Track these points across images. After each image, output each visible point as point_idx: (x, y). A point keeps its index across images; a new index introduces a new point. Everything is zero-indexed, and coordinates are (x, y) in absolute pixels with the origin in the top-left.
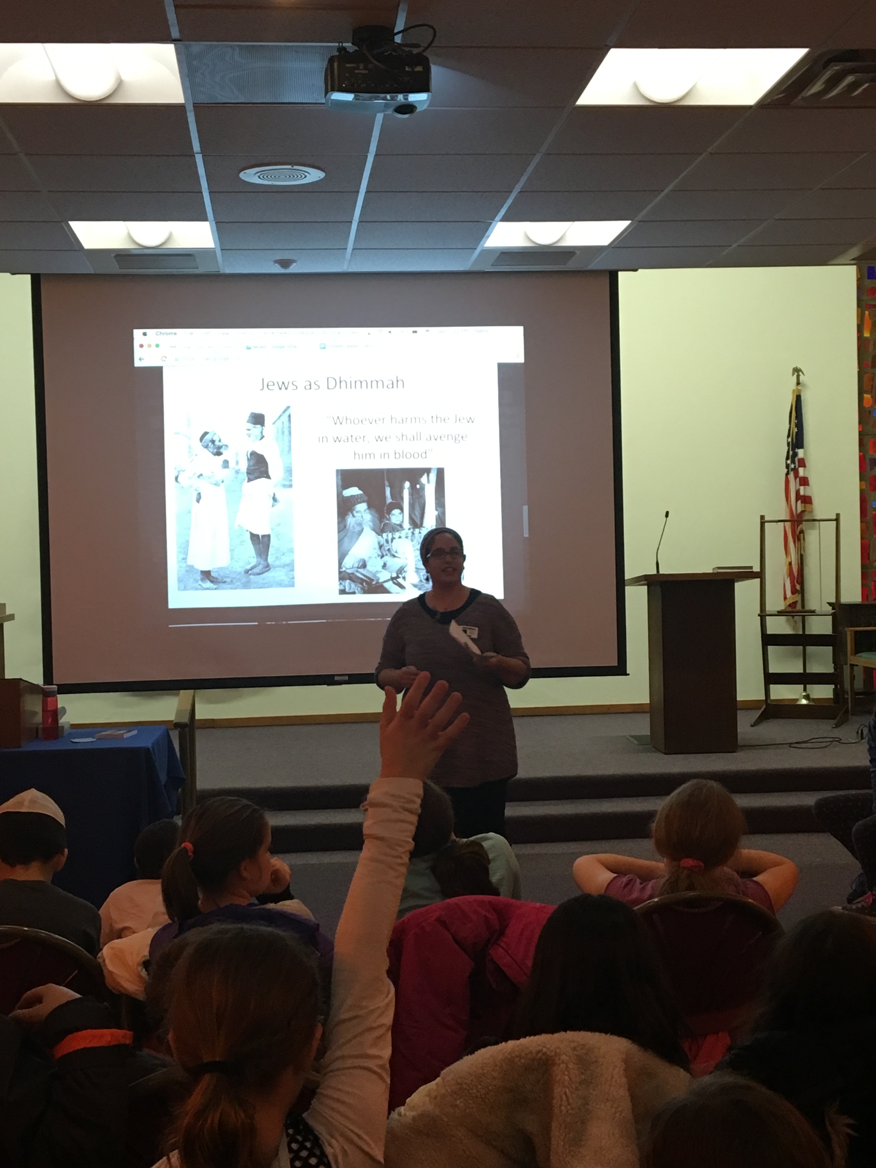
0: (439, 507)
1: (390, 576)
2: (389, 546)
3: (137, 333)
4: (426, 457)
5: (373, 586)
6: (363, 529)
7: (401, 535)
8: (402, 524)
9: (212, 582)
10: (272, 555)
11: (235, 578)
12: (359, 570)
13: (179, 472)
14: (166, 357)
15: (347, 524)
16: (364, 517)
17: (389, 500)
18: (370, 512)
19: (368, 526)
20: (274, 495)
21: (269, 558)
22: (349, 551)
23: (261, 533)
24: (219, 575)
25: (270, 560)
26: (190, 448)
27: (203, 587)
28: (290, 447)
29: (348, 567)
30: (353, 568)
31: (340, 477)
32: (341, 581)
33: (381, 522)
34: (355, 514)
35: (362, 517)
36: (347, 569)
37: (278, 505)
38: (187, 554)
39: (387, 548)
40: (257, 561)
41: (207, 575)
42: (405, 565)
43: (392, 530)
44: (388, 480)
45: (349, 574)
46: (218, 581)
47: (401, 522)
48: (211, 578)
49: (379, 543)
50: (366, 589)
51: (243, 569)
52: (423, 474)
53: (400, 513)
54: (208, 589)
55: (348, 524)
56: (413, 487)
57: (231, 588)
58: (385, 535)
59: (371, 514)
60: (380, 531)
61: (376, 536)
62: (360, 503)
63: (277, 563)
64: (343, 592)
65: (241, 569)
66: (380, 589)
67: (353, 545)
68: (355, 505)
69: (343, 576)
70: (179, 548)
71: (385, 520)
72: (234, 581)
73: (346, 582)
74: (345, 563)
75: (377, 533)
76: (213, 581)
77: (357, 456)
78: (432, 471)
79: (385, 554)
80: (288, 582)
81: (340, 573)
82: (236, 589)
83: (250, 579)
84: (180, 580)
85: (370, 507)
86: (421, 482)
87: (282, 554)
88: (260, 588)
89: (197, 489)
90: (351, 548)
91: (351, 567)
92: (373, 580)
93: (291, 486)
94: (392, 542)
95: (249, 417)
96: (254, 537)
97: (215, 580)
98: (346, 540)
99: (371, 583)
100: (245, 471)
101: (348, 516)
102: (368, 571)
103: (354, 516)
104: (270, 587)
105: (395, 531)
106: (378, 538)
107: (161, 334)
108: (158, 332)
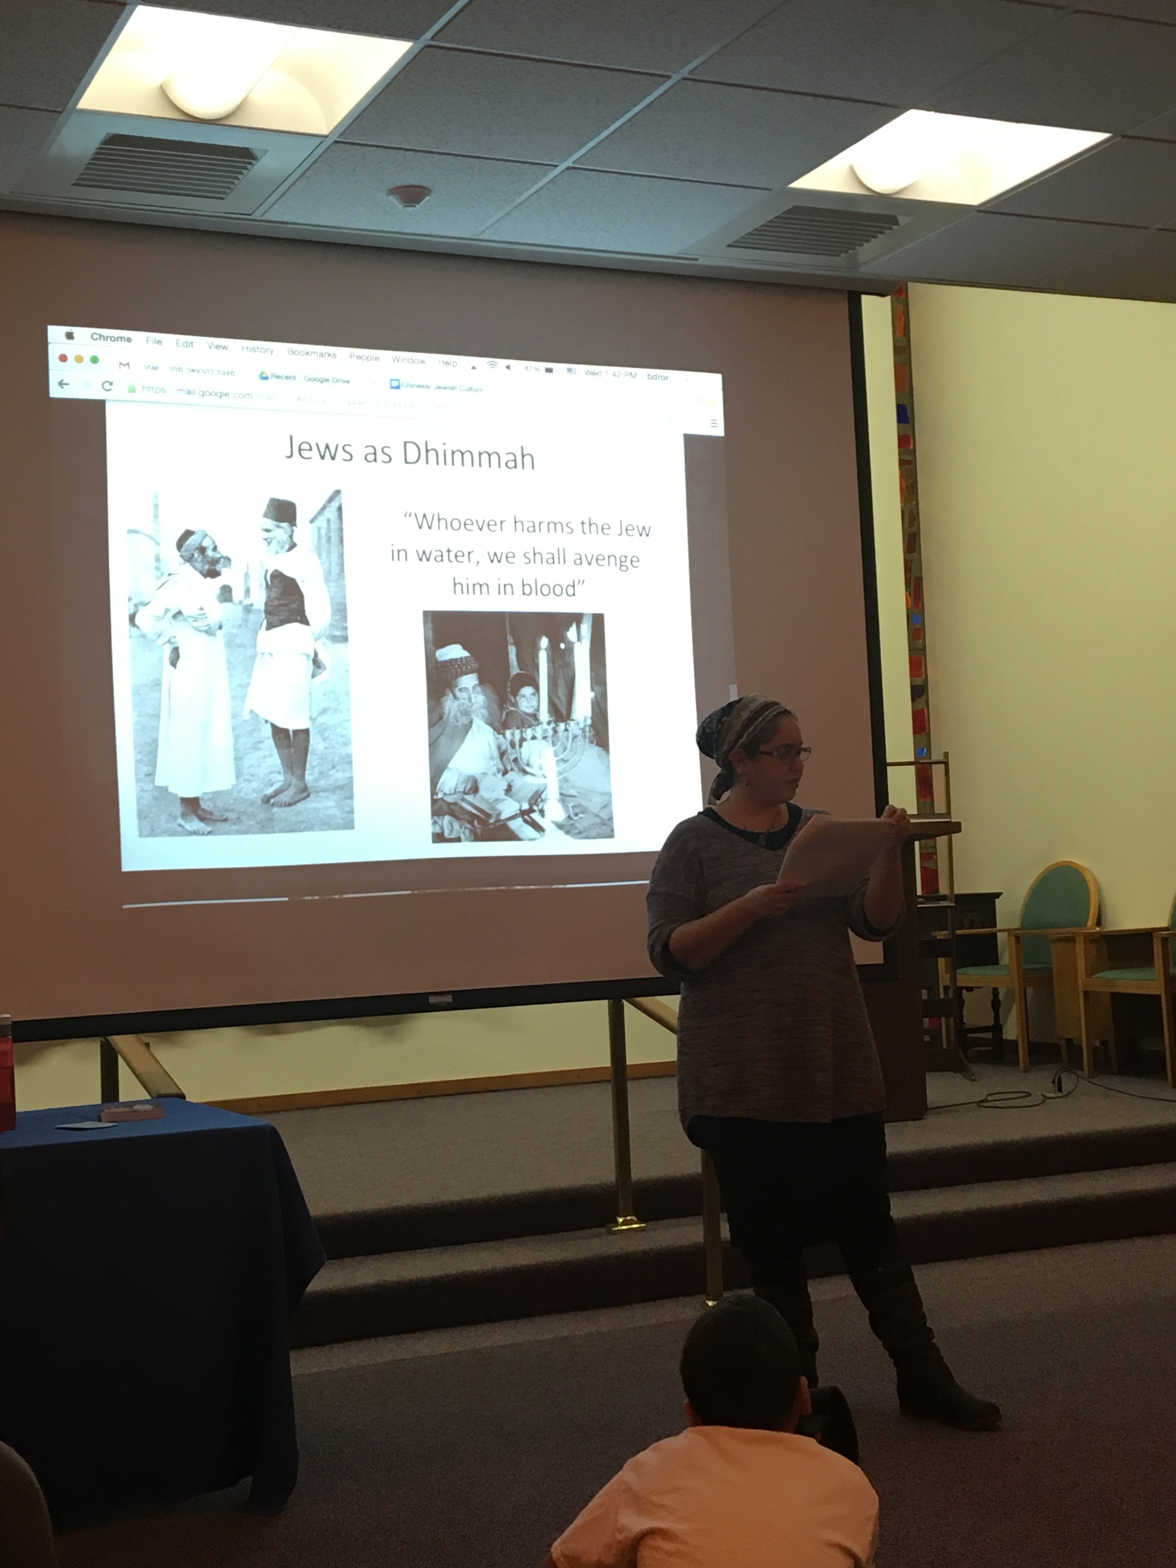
0: (597, 684)
1: (518, 808)
2: (516, 753)
3: (55, 333)
4: (574, 595)
5: (492, 827)
6: (471, 722)
7: (537, 735)
8: (538, 713)
9: (202, 819)
10: (313, 768)
11: (244, 812)
12: (466, 797)
13: (136, 606)
14: (111, 384)
15: (444, 713)
16: (473, 701)
17: (515, 670)
18: (482, 691)
19: (480, 716)
20: (316, 654)
21: (307, 772)
22: (448, 762)
23: (292, 724)
24: (215, 806)
25: (309, 777)
26: (158, 559)
27: (186, 830)
28: (342, 565)
29: (447, 792)
30: (455, 793)
31: (430, 625)
32: (436, 818)
33: (502, 708)
34: (458, 694)
35: (470, 699)
36: (445, 794)
37: (323, 676)
38: (155, 766)
39: (512, 757)
40: (286, 779)
41: (192, 806)
42: (542, 789)
43: (520, 723)
44: (511, 634)
45: (449, 804)
46: (213, 818)
47: (535, 710)
48: (200, 813)
49: (499, 748)
50: (479, 831)
51: (261, 795)
52: (571, 625)
53: (534, 694)
54: (195, 833)
55: (446, 712)
56: (553, 648)
57: (239, 832)
58: (508, 733)
59: (485, 695)
60: (500, 725)
61: (494, 735)
62: (466, 673)
63: (322, 783)
64: (439, 838)
65: (255, 795)
66: (502, 832)
67: (456, 751)
68: (457, 677)
69: (439, 808)
70: (140, 752)
71: (508, 706)
72: (244, 818)
73: (443, 818)
74: (443, 783)
75: (495, 729)
76: (204, 817)
77: (458, 587)
78: (585, 619)
79: (509, 768)
80: (342, 819)
81: (434, 802)
82: (246, 833)
83: (273, 814)
84: (142, 816)
85: (482, 681)
86: (568, 639)
87: (330, 767)
88: (291, 831)
89: (173, 640)
90: (452, 757)
91: (453, 792)
92: (489, 816)
93: (345, 639)
94: (521, 746)
95: (268, 506)
96: (279, 733)
97: (208, 817)
98: (443, 740)
99: (488, 821)
100: (262, 607)
101: (446, 697)
102: (483, 799)
103: (455, 697)
104: (308, 830)
105: (526, 726)
106: (497, 738)
107: (102, 338)
108: (96, 334)
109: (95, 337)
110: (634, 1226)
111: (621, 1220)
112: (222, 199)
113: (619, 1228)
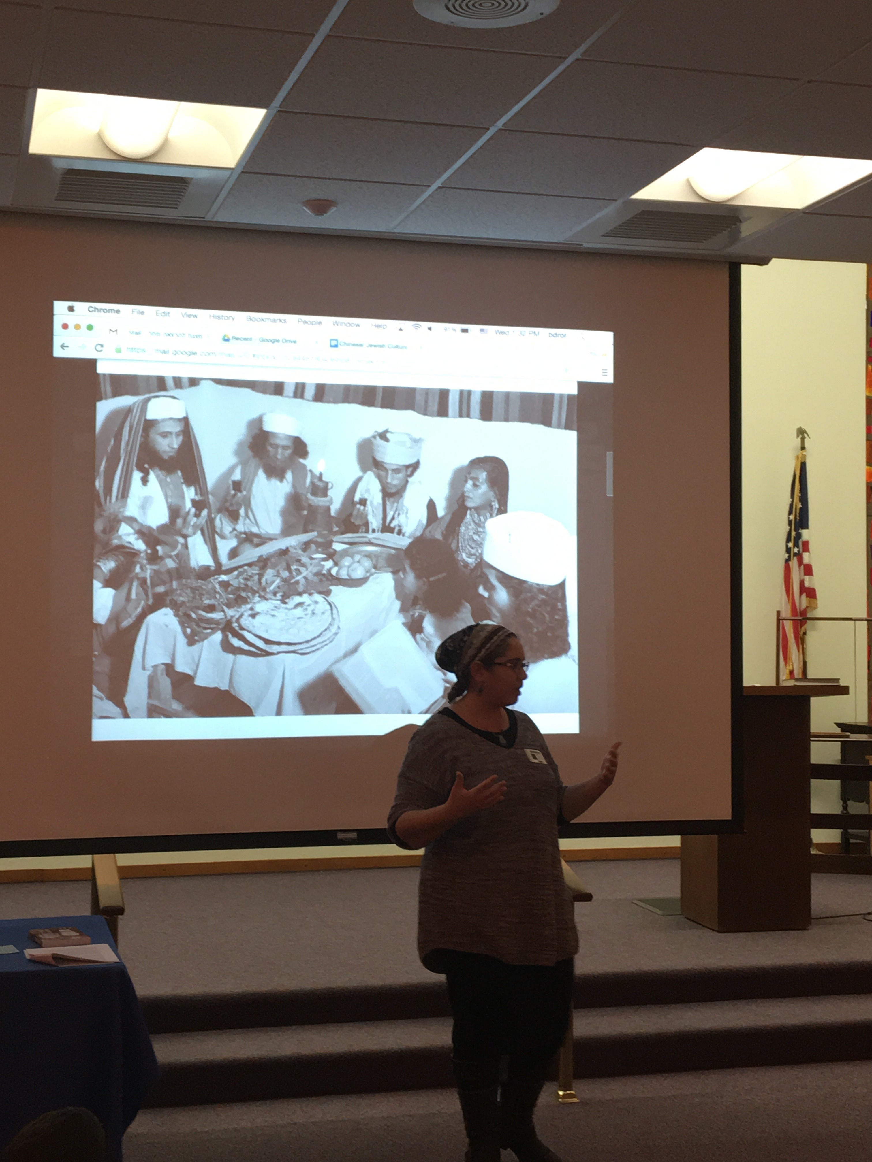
3: (60, 307)
14: (102, 346)
107: (96, 310)
108: (92, 307)
109: (91, 309)
112: (176, 209)
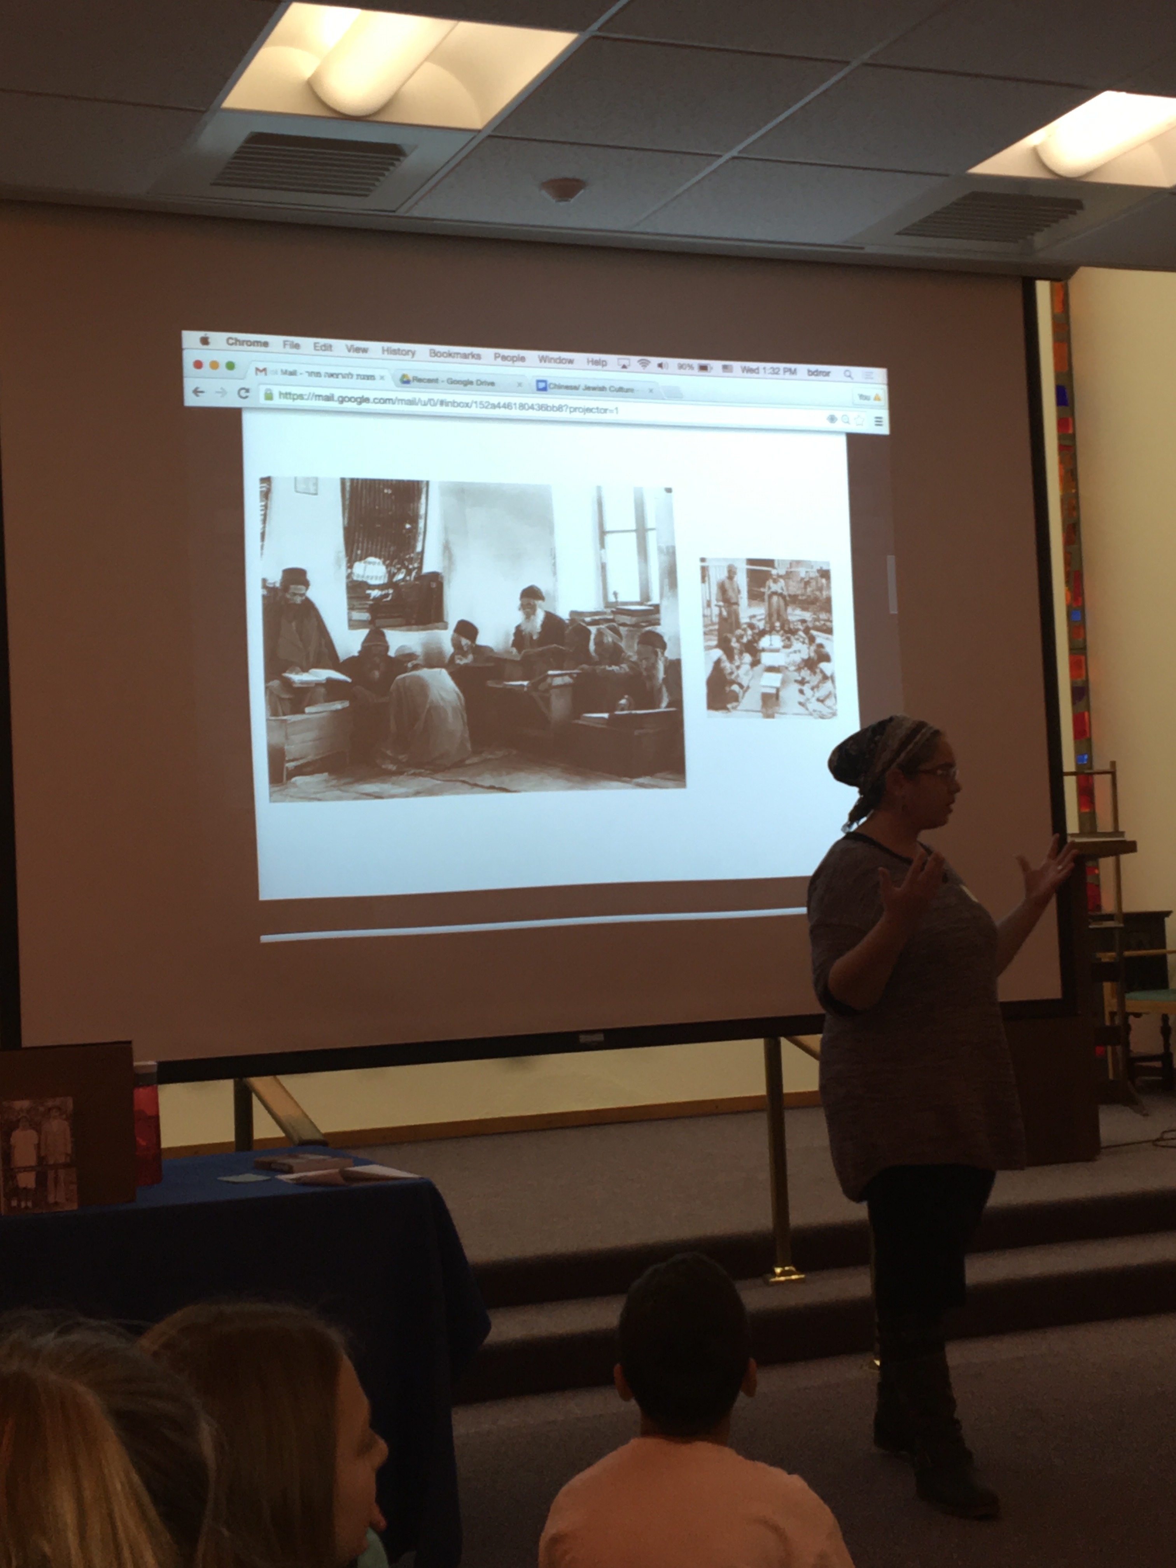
3: (190, 338)
14: (247, 391)
107: (238, 343)
108: (232, 339)
109: (231, 341)
110: (794, 1277)
111: (778, 1270)
112: (366, 196)
113: (777, 1279)
